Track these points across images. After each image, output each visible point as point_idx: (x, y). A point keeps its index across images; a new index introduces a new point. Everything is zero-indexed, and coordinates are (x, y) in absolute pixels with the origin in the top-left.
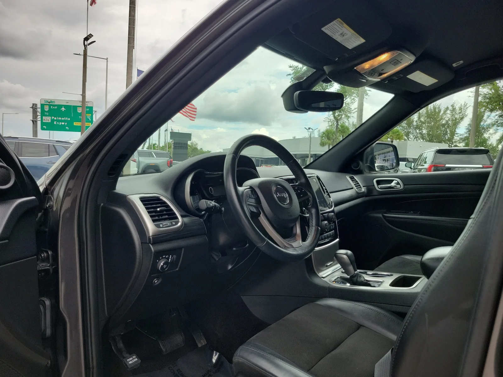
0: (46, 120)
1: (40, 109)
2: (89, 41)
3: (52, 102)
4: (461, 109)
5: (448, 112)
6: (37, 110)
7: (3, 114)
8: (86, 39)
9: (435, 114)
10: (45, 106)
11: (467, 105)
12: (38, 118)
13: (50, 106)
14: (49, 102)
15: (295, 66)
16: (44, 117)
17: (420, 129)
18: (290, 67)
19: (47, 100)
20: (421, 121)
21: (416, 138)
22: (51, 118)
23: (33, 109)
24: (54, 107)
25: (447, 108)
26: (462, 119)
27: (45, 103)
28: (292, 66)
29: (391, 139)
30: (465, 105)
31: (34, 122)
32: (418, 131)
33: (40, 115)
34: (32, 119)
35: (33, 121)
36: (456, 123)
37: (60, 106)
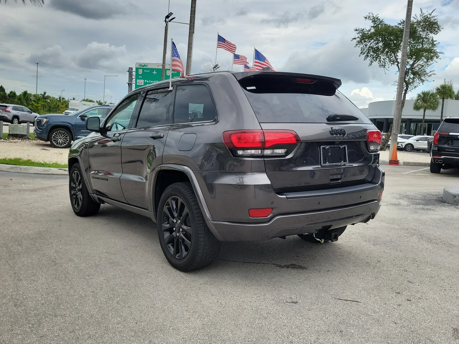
0: (139, 83)
1: (135, 72)
2: (170, 18)
3: (145, 66)
6: (132, 73)
7: (105, 76)
8: (167, 17)
10: (139, 69)
12: (133, 81)
13: (143, 69)
14: (143, 66)
16: (137, 80)
19: (141, 64)
22: (144, 81)
23: (129, 72)
24: (147, 71)
27: (140, 67)
31: (130, 85)
33: (135, 78)
34: (128, 82)
35: (128, 84)
37: (152, 70)
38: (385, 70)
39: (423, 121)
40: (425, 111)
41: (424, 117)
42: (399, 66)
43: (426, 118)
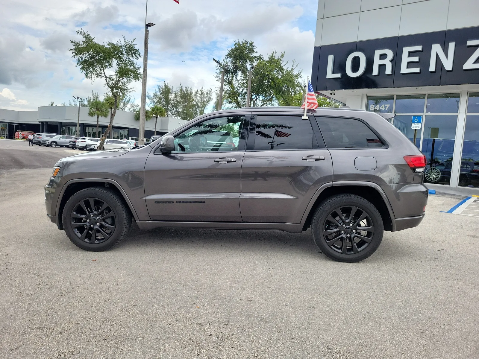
4: (207, 94)
5: (198, 95)
9: (187, 96)
11: (212, 90)
15: (76, 42)
17: (177, 108)
18: (72, 42)
20: (177, 101)
21: (173, 115)
25: (197, 91)
26: (208, 101)
28: (73, 41)
29: (156, 115)
30: (211, 91)
32: (175, 109)
36: (204, 105)
38: (92, 81)
39: (98, 126)
40: (98, 118)
41: (98, 123)
42: (107, 80)
43: (100, 123)
